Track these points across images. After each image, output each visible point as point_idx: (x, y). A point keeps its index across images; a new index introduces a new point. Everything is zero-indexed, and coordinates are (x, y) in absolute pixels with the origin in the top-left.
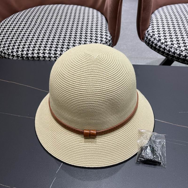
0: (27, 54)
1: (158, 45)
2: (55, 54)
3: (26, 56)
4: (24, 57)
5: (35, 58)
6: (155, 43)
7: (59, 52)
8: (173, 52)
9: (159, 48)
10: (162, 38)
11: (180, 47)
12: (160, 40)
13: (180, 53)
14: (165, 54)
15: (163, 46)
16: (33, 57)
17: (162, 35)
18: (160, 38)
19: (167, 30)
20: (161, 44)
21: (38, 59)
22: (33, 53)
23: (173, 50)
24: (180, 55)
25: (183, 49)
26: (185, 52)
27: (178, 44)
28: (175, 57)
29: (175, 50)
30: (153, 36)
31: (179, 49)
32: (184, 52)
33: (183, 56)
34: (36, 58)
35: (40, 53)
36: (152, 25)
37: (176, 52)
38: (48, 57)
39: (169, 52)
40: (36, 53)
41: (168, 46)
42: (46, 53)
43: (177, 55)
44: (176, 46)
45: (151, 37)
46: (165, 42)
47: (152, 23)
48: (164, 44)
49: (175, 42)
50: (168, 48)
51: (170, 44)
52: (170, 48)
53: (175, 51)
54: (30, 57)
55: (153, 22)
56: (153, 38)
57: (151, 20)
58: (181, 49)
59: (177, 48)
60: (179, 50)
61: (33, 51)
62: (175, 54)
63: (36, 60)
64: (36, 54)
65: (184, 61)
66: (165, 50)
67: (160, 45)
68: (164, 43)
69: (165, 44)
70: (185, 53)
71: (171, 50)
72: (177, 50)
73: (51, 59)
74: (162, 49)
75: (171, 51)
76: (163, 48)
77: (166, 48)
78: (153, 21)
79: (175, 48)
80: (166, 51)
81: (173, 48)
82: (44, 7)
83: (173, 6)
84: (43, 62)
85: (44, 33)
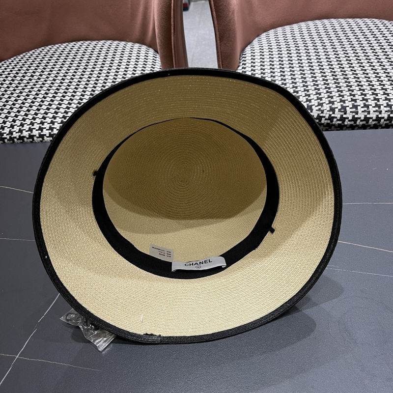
0: (11, 133)
3: (8, 137)
4: (6, 138)
5: (25, 139)
16: (21, 138)
19: (268, 71)
21: (31, 140)
22: (21, 131)
34: (27, 138)
35: (34, 129)
36: (243, 64)
38: (48, 135)
42: (45, 128)
47: (243, 61)
54: (16, 137)
55: (245, 59)
57: (243, 56)
61: (21, 127)
63: (27, 143)
64: (26, 131)
78: (245, 57)
82: (50, 49)
83: (287, 28)
84: (41, 144)
85: (45, 94)
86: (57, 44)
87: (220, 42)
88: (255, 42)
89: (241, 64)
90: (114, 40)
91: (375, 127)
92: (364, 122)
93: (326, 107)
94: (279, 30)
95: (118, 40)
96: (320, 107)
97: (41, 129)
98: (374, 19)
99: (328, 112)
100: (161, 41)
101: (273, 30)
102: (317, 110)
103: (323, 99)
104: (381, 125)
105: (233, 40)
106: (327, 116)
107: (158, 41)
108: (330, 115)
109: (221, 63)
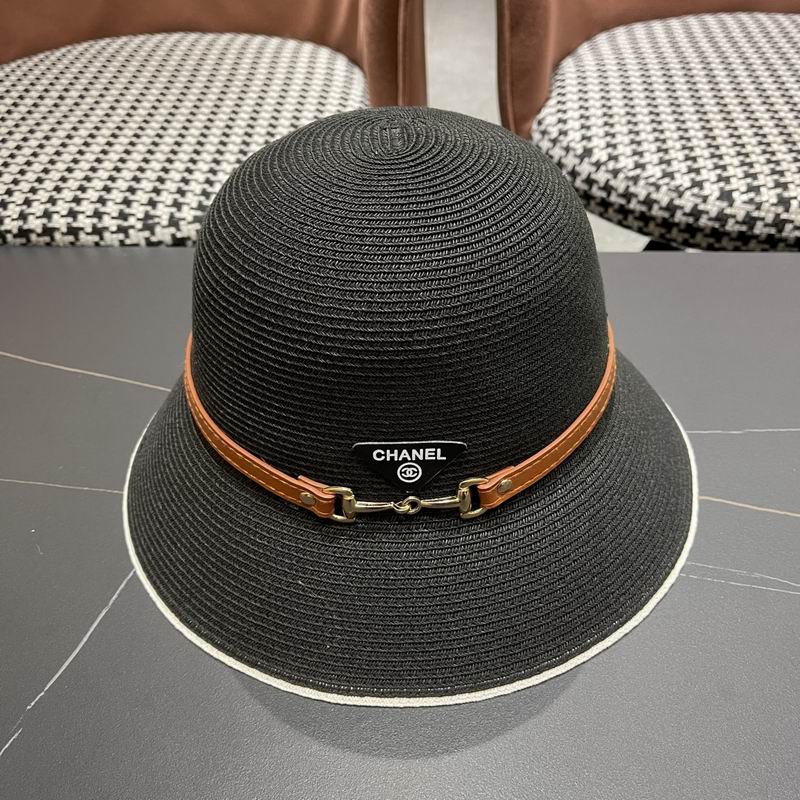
1: (579, 174)
2: (123, 216)
5: (33, 237)
6: (570, 168)
7: (143, 209)
8: (642, 197)
9: (584, 187)
10: (598, 143)
11: (671, 175)
12: (588, 152)
13: (672, 200)
14: (610, 211)
15: (601, 177)
16: (23, 233)
17: (597, 131)
18: (590, 145)
19: (619, 110)
20: (594, 169)
23: (641, 191)
24: (671, 208)
25: (684, 181)
26: (694, 195)
27: (661, 162)
28: (653, 218)
29: (652, 189)
30: (562, 138)
31: (667, 184)
32: (688, 194)
33: (685, 214)
34: (39, 235)
35: (57, 212)
36: (559, 94)
37: (654, 196)
38: (89, 230)
39: (629, 202)
40: (38, 214)
41: (621, 176)
42: (83, 213)
43: (661, 208)
44: (654, 172)
45: (554, 141)
46: (612, 158)
47: (558, 87)
48: (603, 168)
49: (651, 158)
50: (622, 181)
51: (631, 166)
52: (631, 183)
53: (649, 194)
54: (9, 232)
55: (563, 84)
56: (558, 144)
58: (677, 182)
59: (661, 182)
60: (670, 190)
61: (24, 207)
62: (650, 208)
63: (36, 245)
64: (38, 218)
65: (693, 236)
66: (609, 194)
67: (590, 174)
68: (605, 163)
69: (611, 165)
70: (692, 199)
71: (632, 189)
72: (658, 187)
73: (102, 238)
74: (600, 188)
75: (636, 196)
76: (602, 184)
77: (613, 183)
79: (652, 180)
80: (613, 198)
81: (642, 182)
83: (657, 26)
84: (70, 251)
85: (89, 137)
89: (554, 94)
93: (769, 196)
95: (263, 34)
96: (752, 195)
97: (72, 214)
99: (773, 208)
102: (745, 202)
103: (761, 177)
105: (541, 33)
106: (770, 218)
108: (778, 215)
109: (508, 87)
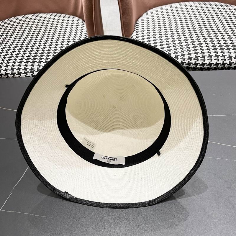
2: (25, 69)
5: (3, 76)
7: (30, 67)
19: (151, 34)
21: (6, 76)
35: (8, 69)
36: (137, 30)
38: (17, 73)
42: (15, 69)
47: (137, 27)
57: (137, 24)
63: (4, 78)
64: (3, 71)
73: (20, 75)
82: (18, 18)
83: (164, 7)
84: (13, 79)
85: (15, 47)
86: (22, 15)
87: (123, 16)
88: (144, 16)
90: (58, 13)
91: (215, 69)
92: (209, 66)
93: (186, 57)
94: (159, 8)
95: (60, 13)
96: (183, 57)
97: (12, 69)
98: (215, 2)
99: (188, 60)
100: (86, 15)
101: (155, 8)
102: (181, 59)
103: (185, 52)
104: (218, 68)
105: (130, 15)
106: (187, 62)
107: (84, 15)
108: (189, 62)
109: (123, 29)
